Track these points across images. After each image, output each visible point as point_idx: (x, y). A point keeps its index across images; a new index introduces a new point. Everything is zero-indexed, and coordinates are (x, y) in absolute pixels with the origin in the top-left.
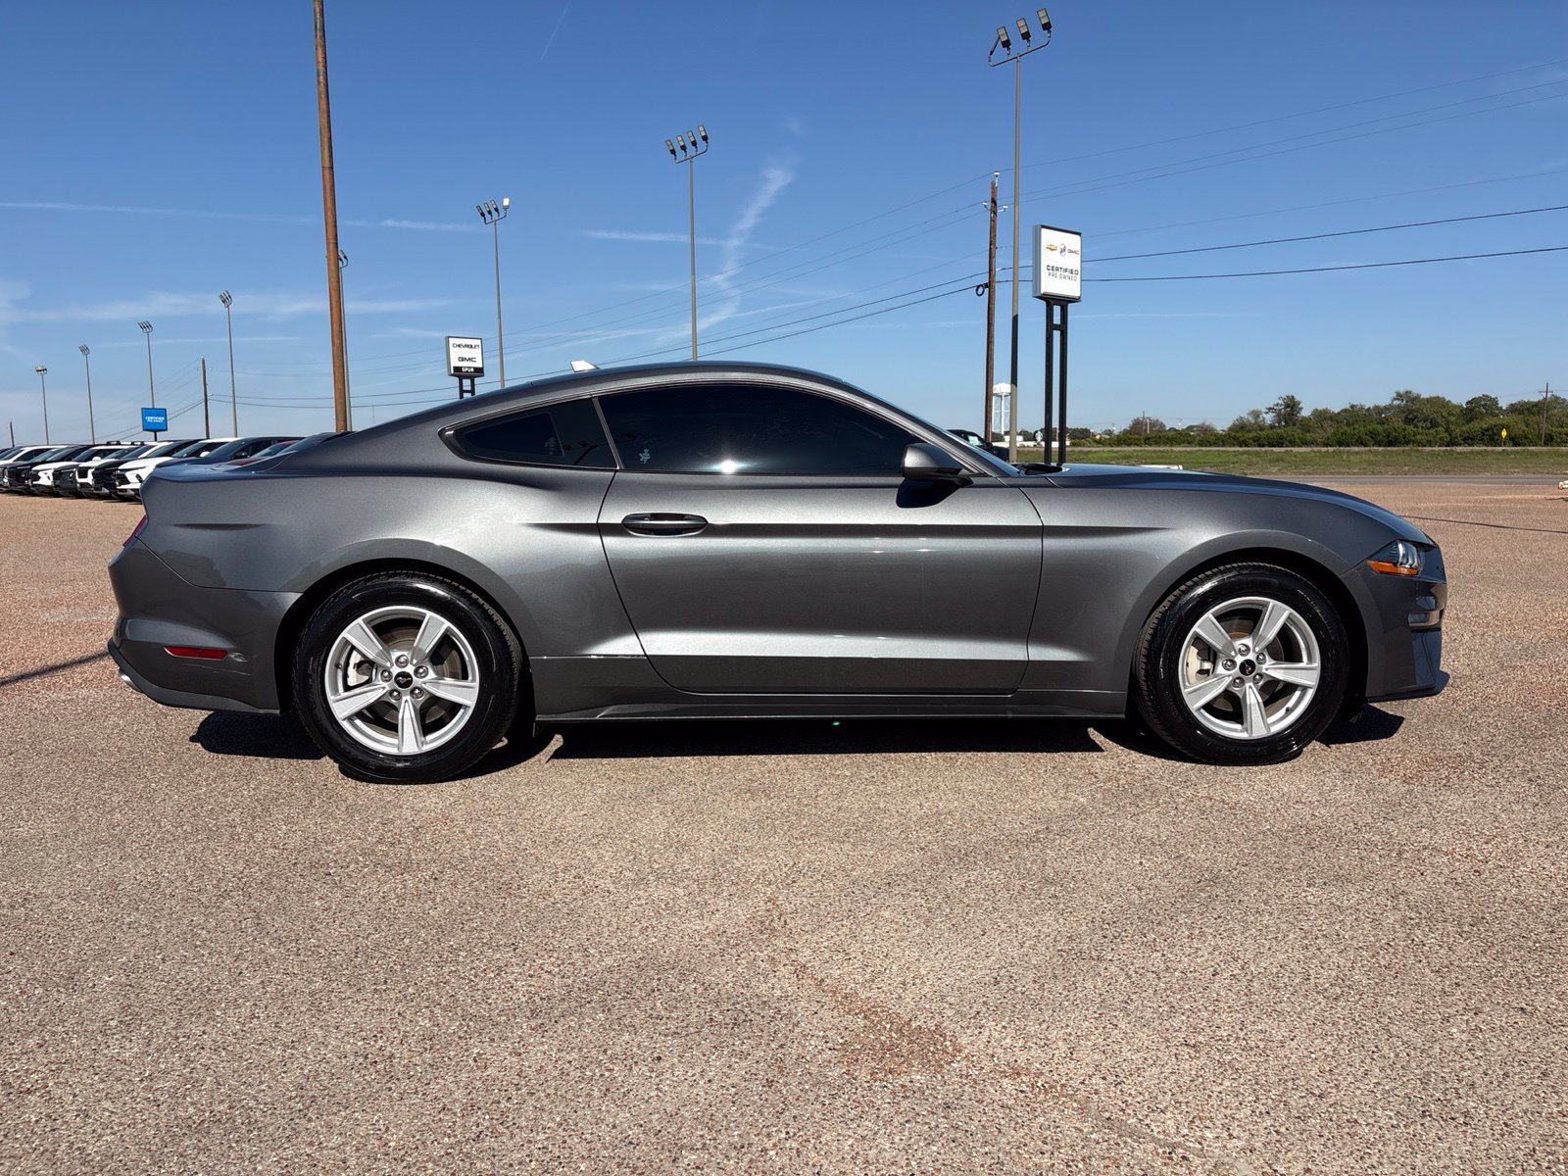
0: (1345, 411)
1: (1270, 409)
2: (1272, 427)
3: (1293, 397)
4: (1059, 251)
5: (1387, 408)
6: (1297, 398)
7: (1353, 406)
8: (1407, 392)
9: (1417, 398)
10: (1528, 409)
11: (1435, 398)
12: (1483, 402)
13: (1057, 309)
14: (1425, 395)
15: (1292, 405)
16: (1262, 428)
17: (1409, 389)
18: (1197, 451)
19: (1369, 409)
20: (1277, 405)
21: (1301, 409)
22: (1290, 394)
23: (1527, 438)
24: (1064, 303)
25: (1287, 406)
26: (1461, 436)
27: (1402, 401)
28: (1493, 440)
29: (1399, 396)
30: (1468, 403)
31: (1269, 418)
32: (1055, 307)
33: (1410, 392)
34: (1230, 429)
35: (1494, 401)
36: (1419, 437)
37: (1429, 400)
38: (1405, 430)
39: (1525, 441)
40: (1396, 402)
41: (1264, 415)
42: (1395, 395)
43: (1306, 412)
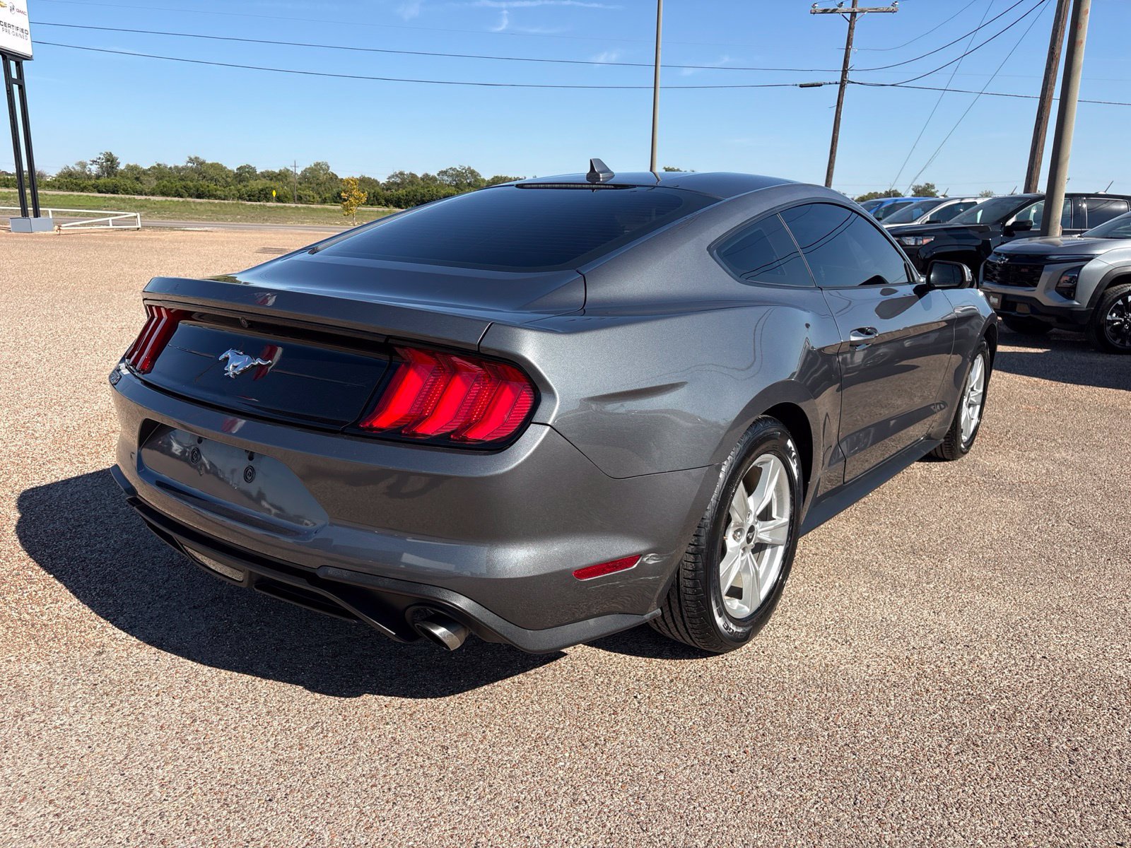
0: (154, 168)
1: (94, 161)
2: (98, 177)
3: (111, 153)
4: (8, 8)
5: (183, 169)
6: (115, 155)
7: (159, 165)
8: (196, 158)
9: (202, 163)
10: (275, 177)
11: (216, 164)
12: (247, 170)
13: (13, 64)
14: (209, 161)
15: (111, 160)
16: (89, 177)
17: (198, 156)
18: (70, 195)
19: (171, 168)
20: (100, 158)
21: (119, 163)
22: (108, 151)
23: (287, 197)
24: (19, 60)
25: (108, 160)
26: (246, 194)
27: (194, 164)
28: (266, 197)
29: (191, 160)
30: (238, 169)
31: (94, 169)
32: (11, 61)
33: (198, 158)
34: (60, 176)
35: (254, 170)
36: (219, 193)
37: (212, 165)
38: (208, 186)
39: (286, 199)
40: (190, 165)
41: (89, 166)
42: (188, 159)
43: (122, 167)
